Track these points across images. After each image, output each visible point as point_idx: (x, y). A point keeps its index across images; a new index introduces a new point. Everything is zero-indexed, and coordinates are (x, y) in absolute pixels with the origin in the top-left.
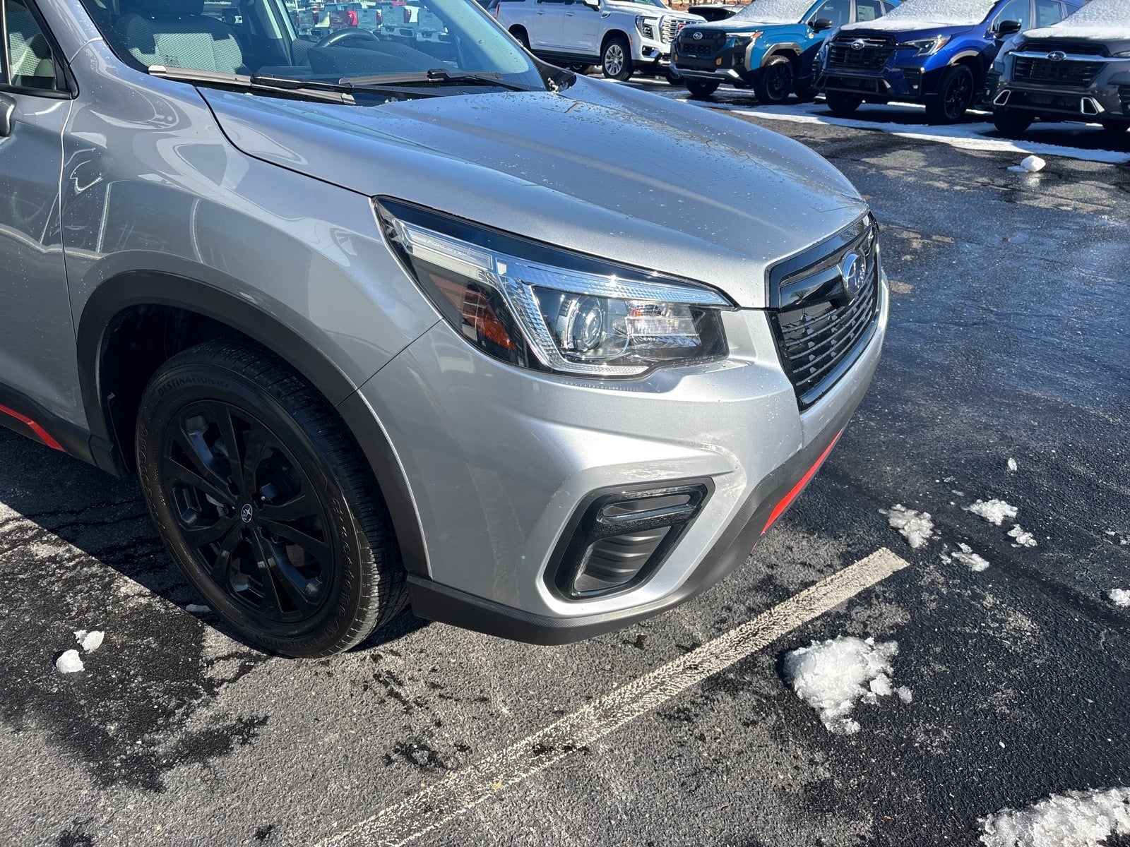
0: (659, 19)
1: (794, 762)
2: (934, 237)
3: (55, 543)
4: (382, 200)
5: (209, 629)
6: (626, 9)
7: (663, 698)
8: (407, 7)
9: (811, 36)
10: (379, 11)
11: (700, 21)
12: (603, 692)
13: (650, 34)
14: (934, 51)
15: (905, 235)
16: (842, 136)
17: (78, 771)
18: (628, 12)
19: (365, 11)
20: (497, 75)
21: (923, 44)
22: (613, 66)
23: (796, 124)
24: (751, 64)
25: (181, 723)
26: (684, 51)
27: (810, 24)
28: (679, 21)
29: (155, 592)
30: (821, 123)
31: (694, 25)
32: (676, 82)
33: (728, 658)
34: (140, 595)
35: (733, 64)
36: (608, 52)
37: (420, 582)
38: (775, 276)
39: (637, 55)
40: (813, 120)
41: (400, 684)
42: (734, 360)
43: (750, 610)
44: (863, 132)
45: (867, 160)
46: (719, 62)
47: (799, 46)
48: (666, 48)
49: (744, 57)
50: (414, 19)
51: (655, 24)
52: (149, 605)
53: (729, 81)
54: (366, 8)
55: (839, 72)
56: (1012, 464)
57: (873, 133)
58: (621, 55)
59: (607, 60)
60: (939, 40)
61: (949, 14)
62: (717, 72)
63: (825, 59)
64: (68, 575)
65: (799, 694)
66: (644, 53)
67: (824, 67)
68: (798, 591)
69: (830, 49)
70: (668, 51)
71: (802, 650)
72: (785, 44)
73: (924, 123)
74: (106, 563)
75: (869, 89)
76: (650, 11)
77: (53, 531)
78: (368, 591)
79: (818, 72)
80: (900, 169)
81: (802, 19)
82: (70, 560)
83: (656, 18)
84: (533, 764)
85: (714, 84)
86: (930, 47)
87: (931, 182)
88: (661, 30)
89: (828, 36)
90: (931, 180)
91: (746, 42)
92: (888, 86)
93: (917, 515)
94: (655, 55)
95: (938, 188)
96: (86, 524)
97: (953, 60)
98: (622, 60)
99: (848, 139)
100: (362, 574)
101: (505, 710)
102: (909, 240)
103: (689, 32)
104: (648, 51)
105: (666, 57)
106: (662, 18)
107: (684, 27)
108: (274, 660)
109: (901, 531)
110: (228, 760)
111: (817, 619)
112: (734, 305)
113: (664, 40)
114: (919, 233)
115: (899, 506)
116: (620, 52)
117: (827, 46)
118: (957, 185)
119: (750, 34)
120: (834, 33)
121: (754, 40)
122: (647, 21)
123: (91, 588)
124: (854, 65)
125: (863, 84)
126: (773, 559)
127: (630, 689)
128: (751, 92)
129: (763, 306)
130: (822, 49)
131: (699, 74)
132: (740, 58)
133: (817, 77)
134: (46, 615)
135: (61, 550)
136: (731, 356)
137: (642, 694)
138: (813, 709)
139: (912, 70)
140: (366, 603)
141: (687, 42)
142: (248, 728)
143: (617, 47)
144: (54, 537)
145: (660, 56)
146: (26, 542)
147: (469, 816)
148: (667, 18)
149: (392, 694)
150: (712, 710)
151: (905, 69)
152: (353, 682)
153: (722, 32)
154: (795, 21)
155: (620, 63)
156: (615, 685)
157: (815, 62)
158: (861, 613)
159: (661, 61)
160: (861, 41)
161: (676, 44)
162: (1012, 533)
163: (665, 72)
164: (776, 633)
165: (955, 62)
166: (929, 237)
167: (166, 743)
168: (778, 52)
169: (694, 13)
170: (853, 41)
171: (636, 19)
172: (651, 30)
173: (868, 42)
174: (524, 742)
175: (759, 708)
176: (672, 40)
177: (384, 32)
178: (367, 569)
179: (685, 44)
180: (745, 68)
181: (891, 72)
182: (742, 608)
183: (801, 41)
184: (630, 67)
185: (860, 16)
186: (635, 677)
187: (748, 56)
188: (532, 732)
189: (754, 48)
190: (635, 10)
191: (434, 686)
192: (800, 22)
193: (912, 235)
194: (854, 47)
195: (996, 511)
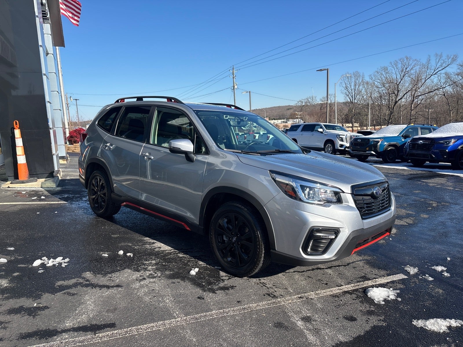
0: (345, 136)
1: (365, 307)
2: (442, 203)
3: (183, 254)
4: (270, 171)
5: (221, 271)
6: (333, 132)
7: (332, 293)
8: (255, 134)
9: (403, 140)
10: (246, 135)
11: (361, 136)
12: (316, 291)
13: (342, 140)
14: (451, 144)
15: (431, 202)
16: (415, 173)
17: (198, 289)
18: (334, 133)
19: (241, 136)
20: (291, 150)
21: (446, 142)
22: (328, 151)
23: (397, 169)
24: (379, 150)
25: (218, 285)
26: (354, 145)
27: (402, 136)
28: (353, 136)
29: (207, 264)
30: (408, 169)
31: (359, 137)
32: (353, 156)
33: (350, 289)
34: (204, 264)
35: (373, 149)
36: (326, 147)
37: (274, 251)
38: (353, 188)
39: (337, 147)
40: (405, 168)
41: (266, 284)
42: (344, 204)
43: (358, 281)
44: (424, 172)
45: (423, 180)
46: (367, 149)
47: (399, 143)
48: (348, 145)
49: (377, 147)
50: (257, 138)
51: (344, 137)
52: (206, 266)
53: (372, 155)
54: (241, 134)
55: (414, 152)
56: (449, 259)
57: (428, 172)
58: (331, 147)
59: (326, 149)
60: (453, 141)
61: (457, 132)
62: (367, 152)
63: (408, 148)
64: (188, 260)
65: (369, 296)
66: (340, 147)
67: (408, 150)
68: (373, 279)
69: (410, 144)
70: (349, 146)
71: (371, 288)
72: (392, 143)
73: (451, 169)
74: (195, 258)
75: (427, 158)
76: (342, 133)
77: (182, 252)
78: (261, 255)
79: (406, 152)
80: (436, 183)
81: (399, 134)
82: (187, 257)
83: (344, 135)
84: (298, 299)
85: (367, 156)
86: (449, 143)
87: (446, 187)
88: (346, 139)
89: (409, 140)
90: (447, 187)
91: (377, 142)
92: (434, 156)
93: (414, 268)
94: (344, 147)
95: (449, 189)
96: (189, 252)
97: (459, 147)
98: (332, 149)
99: (417, 174)
100: (261, 250)
101: (292, 291)
102: (432, 204)
103: (356, 139)
104: (342, 146)
105: (348, 148)
106: (347, 135)
107: (354, 138)
108: (236, 278)
109: (408, 271)
110: (229, 291)
111: (377, 284)
112: (343, 192)
113: (347, 142)
114: (437, 202)
115: (408, 266)
116: (331, 146)
117: (409, 143)
118: (456, 188)
119: (379, 140)
120: (411, 139)
121: (381, 141)
122: (341, 136)
123: (193, 262)
124: (419, 149)
125: (424, 155)
126: (367, 273)
127: (323, 291)
128: (381, 159)
129: (350, 193)
130: (407, 144)
131: (360, 153)
132: (375, 148)
133: (406, 153)
134: (185, 266)
135: (185, 256)
136: (343, 203)
137: (326, 292)
138: (372, 299)
139: (443, 151)
140: (261, 258)
141: (355, 142)
142: (232, 287)
143: (330, 145)
144: (183, 253)
145: (346, 147)
146: (177, 254)
147: (283, 305)
148: (348, 135)
149: (264, 285)
150: (345, 296)
151: (440, 151)
152: (255, 283)
153: (368, 139)
154: (396, 135)
155: (331, 150)
156: (319, 290)
157: (404, 149)
158: (390, 284)
159: (347, 149)
160: (421, 141)
161: (351, 143)
162: (443, 273)
163: (349, 153)
164: (365, 286)
165: (461, 148)
166: (440, 203)
167: (215, 287)
168: (390, 145)
169: (359, 133)
170: (418, 141)
171: (337, 136)
172: (342, 139)
173: (424, 142)
174: (296, 296)
175: (357, 297)
176: (350, 142)
177: (247, 142)
178: (262, 249)
179: (354, 143)
180: (378, 151)
181: (435, 152)
182: (356, 281)
183: (399, 142)
184: (335, 151)
185: (423, 133)
186: (325, 289)
187: (378, 147)
188: (298, 295)
189: (380, 144)
190: (337, 133)
191: (274, 285)
192: (398, 135)
193: (434, 202)
194: (419, 143)
195: (439, 268)
